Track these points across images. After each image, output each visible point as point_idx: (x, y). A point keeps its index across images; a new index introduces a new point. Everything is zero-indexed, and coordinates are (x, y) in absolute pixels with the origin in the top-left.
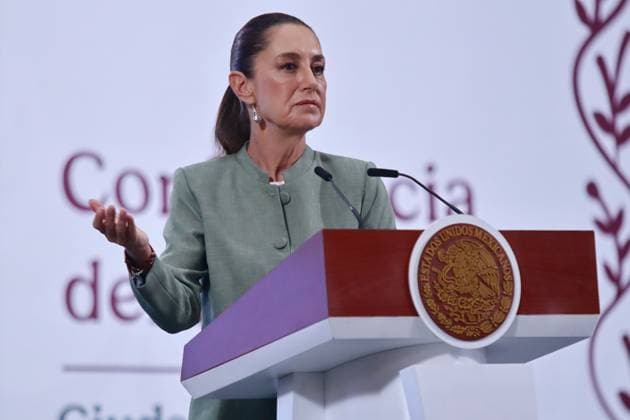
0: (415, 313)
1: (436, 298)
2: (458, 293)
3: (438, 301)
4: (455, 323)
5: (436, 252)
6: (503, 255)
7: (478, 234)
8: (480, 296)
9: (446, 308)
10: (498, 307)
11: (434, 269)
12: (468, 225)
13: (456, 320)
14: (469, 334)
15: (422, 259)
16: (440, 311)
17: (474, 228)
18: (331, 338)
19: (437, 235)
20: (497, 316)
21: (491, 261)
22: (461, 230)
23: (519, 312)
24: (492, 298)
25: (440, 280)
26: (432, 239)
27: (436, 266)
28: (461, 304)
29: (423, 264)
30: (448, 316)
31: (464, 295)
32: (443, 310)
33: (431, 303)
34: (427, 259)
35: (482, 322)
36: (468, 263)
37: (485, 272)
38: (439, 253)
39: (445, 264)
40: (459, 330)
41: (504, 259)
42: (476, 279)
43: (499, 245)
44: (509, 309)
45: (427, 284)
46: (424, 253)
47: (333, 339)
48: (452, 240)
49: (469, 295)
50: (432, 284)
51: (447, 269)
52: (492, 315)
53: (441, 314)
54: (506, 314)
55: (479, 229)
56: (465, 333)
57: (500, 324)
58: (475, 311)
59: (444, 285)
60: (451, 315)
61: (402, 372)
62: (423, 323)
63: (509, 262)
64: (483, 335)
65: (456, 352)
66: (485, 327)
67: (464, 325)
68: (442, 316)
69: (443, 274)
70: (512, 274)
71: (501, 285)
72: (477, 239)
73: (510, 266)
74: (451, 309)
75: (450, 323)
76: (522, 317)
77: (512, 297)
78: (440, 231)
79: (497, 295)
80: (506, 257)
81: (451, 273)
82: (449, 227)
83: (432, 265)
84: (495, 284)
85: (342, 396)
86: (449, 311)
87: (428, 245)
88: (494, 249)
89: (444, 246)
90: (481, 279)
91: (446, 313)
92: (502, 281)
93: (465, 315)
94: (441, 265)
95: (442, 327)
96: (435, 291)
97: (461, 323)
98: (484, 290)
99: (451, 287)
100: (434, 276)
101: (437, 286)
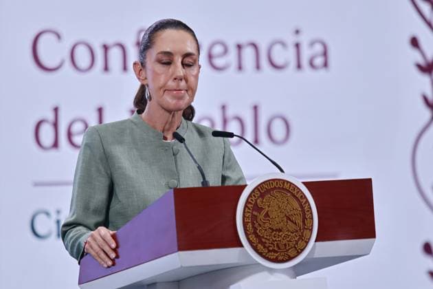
0: (241, 245)
1: (255, 233)
2: (272, 229)
3: (257, 236)
4: (269, 251)
5: (256, 200)
6: (305, 200)
7: (286, 186)
8: (288, 231)
9: (264, 240)
10: (301, 237)
11: (255, 213)
12: (279, 180)
13: (271, 248)
14: (280, 258)
15: (246, 206)
16: (259, 243)
17: (284, 181)
18: (179, 266)
19: (256, 188)
20: (301, 244)
21: (296, 205)
22: (275, 184)
23: (317, 240)
24: (297, 231)
25: (258, 220)
26: (253, 191)
27: (257, 211)
28: (275, 237)
29: (247, 209)
30: (265, 247)
31: (276, 230)
32: (261, 242)
33: (252, 237)
34: (249, 206)
35: (289, 249)
36: (279, 207)
37: (292, 213)
38: (258, 201)
39: (262, 209)
40: (273, 255)
41: (306, 203)
42: (285, 219)
43: (302, 193)
44: (309, 239)
45: (250, 224)
46: (247, 202)
47: (182, 267)
48: (268, 191)
49: (280, 230)
50: (253, 224)
51: (263, 213)
52: (297, 244)
53: (260, 245)
54: (307, 243)
55: (288, 182)
56: (277, 257)
57: (302, 250)
58: (285, 242)
59: (261, 224)
60: (267, 245)
62: (248, 253)
63: (309, 205)
64: (290, 259)
65: (271, 270)
66: (291, 253)
67: (277, 252)
68: (260, 247)
69: (261, 216)
70: (311, 213)
71: (304, 222)
72: (286, 189)
73: (310, 208)
74: (267, 241)
75: (267, 251)
76: (317, 243)
77: (311, 230)
78: (259, 185)
79: (300, 229)
80: (307, 201)
81: (267, 215)
82: (266, 181)
83: (253, 210)
84: (299, 221)
86: (266, 243)
87: (250, 196)
88: (299, 196)
89: (262, 196)
90: (288, 218)
91: (263, 244)
92: (304, 218)
93: (277, 245)
94: (260, 209)
95: (261, 254)
96: (255, 229)
97: (274, 251)
98: (291, 226)
99: (267, 225)
100: (254, 218)
101: (256, 225)
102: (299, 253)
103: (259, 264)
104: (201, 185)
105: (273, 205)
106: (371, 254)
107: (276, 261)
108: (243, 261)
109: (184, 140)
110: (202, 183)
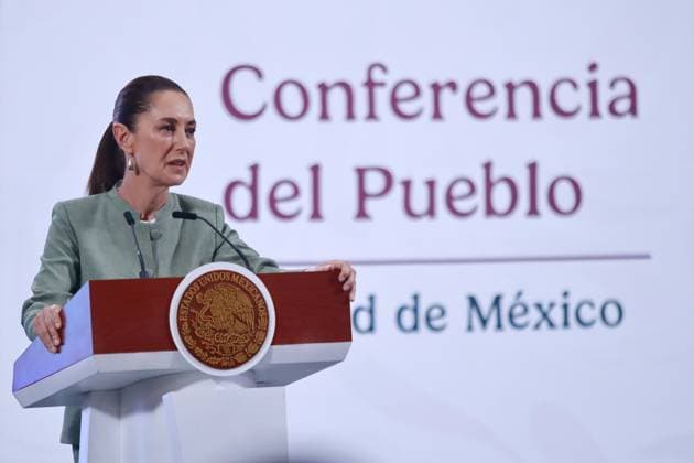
0: (174, 348)
1: (192, 334)
2: (215, 330)
3: (195, 337)
4: (210, 355)
5: (195, 296)
6: (258, 296)
7: (235, 279)
8: (236, 332)
9: (203, 342)
10: (253, 340)
11: (193, 311)
12: (225, 271)
13: (212, 352)
14: (225, 364)
15: (181, 302)
16: (197, 345)
17: (231, 274)
18: (95, 372)
19: (196, 281)
20: (252, 348)
21: (247, 301)
22: (219, 276)
23: (273, 344)
24: (247, 332)
25: (198, 319)
26: (191, 285)
27: (195, 308)
28: (218, 339)
29: (182, 306)
30: (204, 350)
31: (220, 331)
32: (199, 344)
33: (189, 339)
34: (186, 302)
35: (236, 353)
36: (225, 304)
37: (241, 310)
38: (197, 296)
39: (203, 306)
40: (215, 360)
41: (259, 299)
42: (232, 318)
43: (256, 287)
44: (263, 342)
45: (186, 323)
46: (183, 297)
47: (98, 372)
48: (211, 285)
49: (225, 331)
50: (190, 323)
51: (204, 310)
52: (246, 347)
53: (198, 348)
54: (260, 346)
55: (236, 274)
56: (220, 363)
57: (253, 355)
58: (231, 344)
59: (201, 323)
60: (207, 348)
61: (164, 397)
62: (182, 357)
64: (237, 364)
65: (216, 379)
66: (239, 358)
67: (220, 357)
68: (198, 350)
69: (201, 314)
70: (267, 311)
71: (256, 322)
72: (233, 283)
73: (265, 305)
74: (207, 344)
75: (207, 355)
76: (274, 347)
77: (266, 331)
78: (199, 278)
79: (251, 330)
80: (262, 297)
81: (208, 313)
82: (209, 273)
83: (190, 307)
84: (250, 320)
85: (131, 411)
86: (206, 346)
87: (187, 290)
88: (251, 290)
89: (203, 290)
90: (236, 317)
91: (203, 347)
92: (257, 317)
93: (221, 348)
94: (199, 306)
95: (199, 359)
96: (193, 329)
97: (216, 355)
98: (240, 327)
99: (208, 325)
100: (192, 316)
101: (194, 324)
102: (249, 358)
103: (198, 370)
104: (138, 276)
105: (217, 302)
106: (346, 361)
107: (219, 367)
108: (177, 367)
109: (134, 222)
110: (141, 274)
